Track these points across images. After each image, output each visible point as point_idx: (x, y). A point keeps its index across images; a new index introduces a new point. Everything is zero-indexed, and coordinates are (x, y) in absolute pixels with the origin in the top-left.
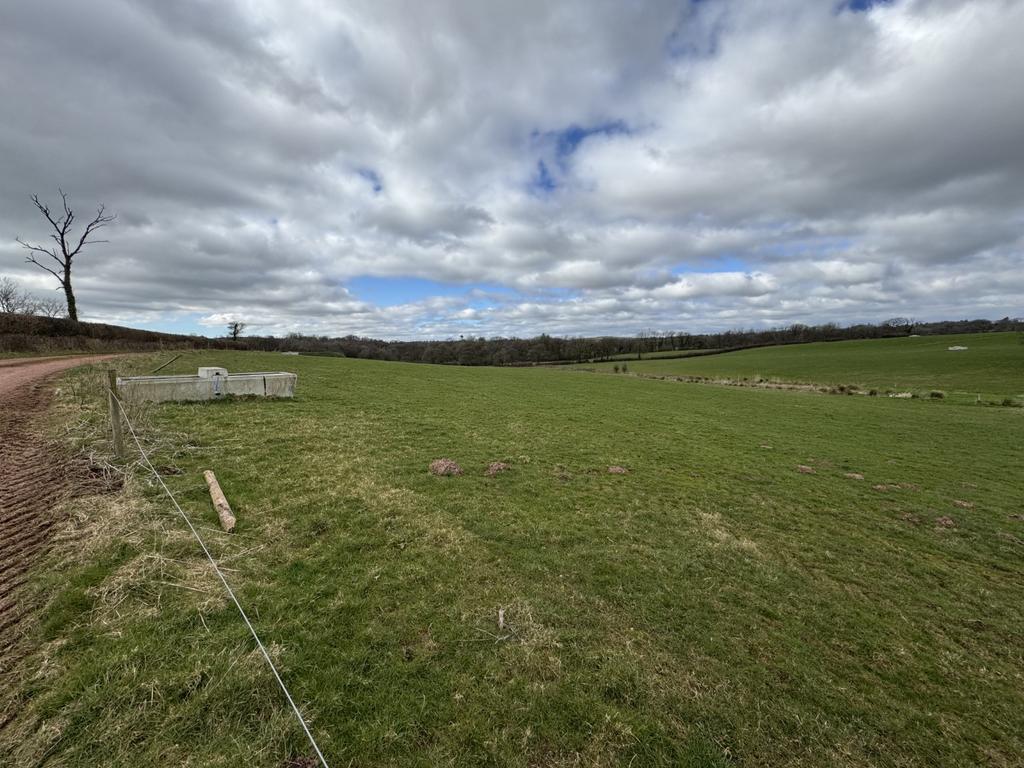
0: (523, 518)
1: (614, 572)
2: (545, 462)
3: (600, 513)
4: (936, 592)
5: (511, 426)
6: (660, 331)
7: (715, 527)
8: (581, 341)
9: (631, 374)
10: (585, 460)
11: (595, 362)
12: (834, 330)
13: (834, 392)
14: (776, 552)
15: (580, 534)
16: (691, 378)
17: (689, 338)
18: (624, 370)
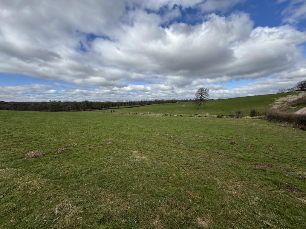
0: (72, 167)
1: (105, 177)
2: (83, 144)
3: (102, 158)
4: (180, 159)
5: (70, 133)
6: (124, 100)
7: (136, 154)
8: (100, 103)
9: (116, 113)
10: (98, 141)
11: (105, 109)
12: (163, 101)
13: (164, 115)
14: (151, 158)
15: (94, 167)
16: (133, 113)
17: (132, 102)
18: (114, 111)
